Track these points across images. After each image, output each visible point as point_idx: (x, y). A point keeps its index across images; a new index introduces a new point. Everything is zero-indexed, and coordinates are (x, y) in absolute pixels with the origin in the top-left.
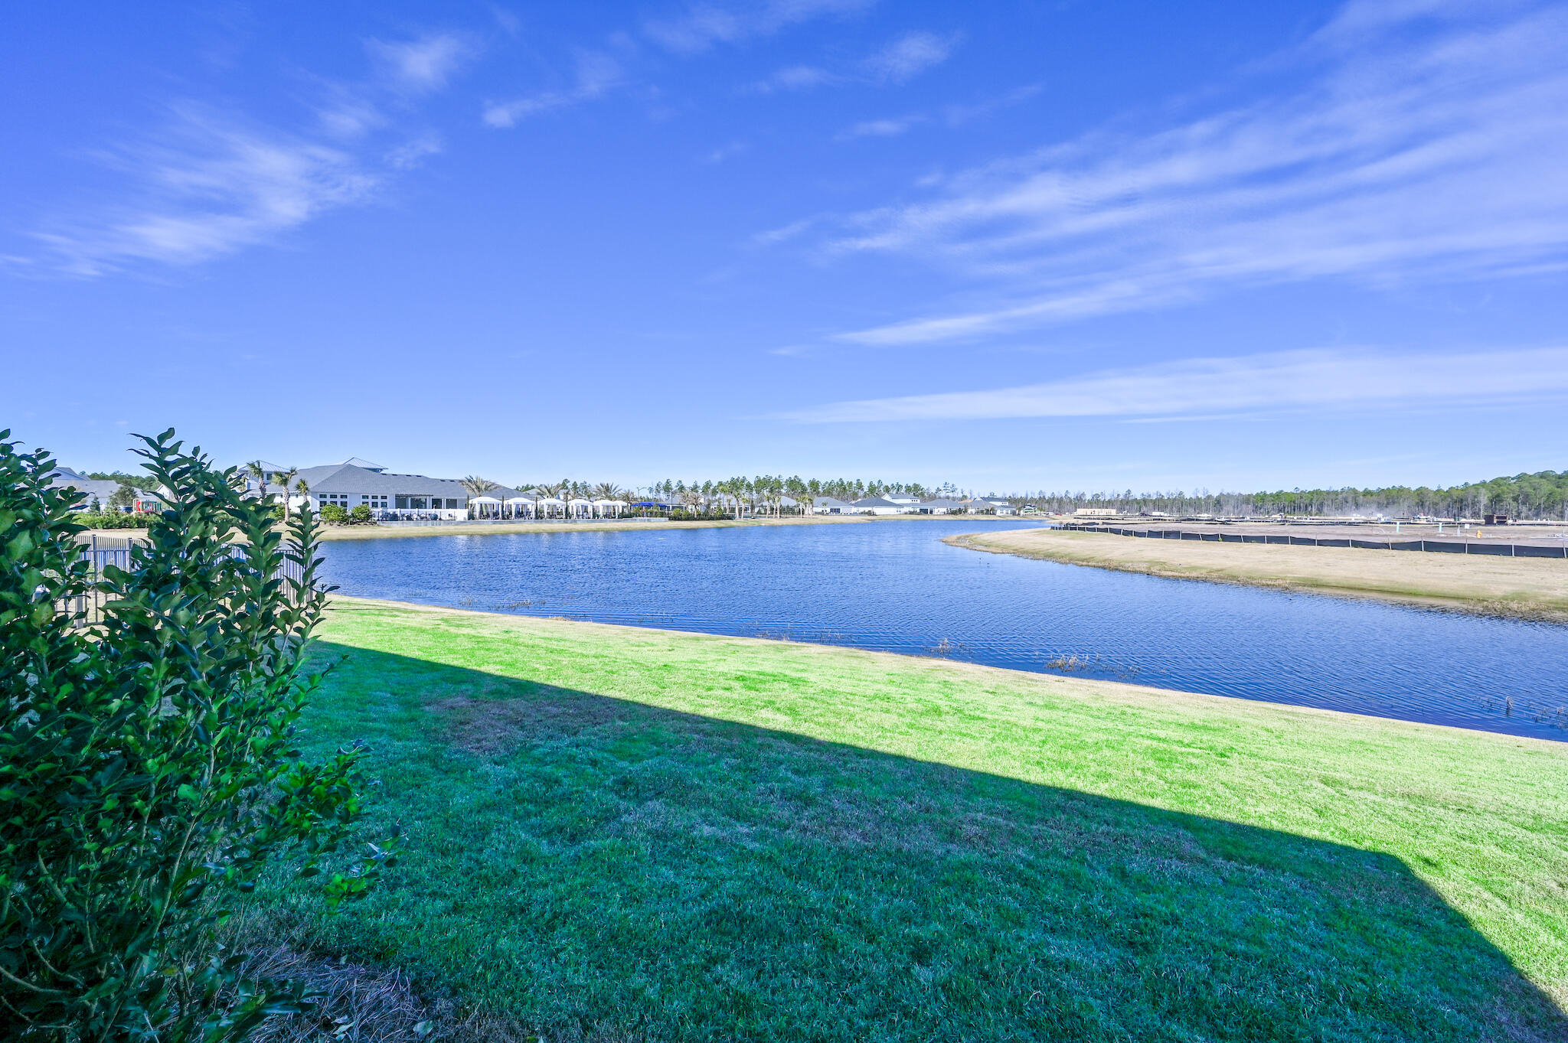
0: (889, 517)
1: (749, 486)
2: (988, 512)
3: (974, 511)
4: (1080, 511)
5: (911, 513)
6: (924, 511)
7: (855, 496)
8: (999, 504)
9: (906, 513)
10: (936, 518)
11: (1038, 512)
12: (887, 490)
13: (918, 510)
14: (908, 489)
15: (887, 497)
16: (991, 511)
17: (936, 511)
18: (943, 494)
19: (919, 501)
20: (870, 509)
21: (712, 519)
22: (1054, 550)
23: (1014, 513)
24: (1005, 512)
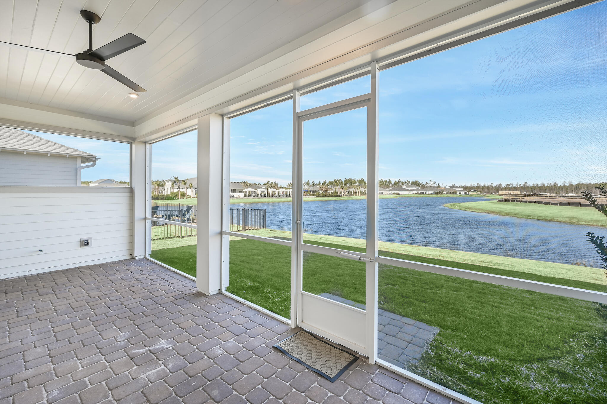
0: (406, 196)
1: (342, 182)
2: (453, 193)
3: (446, 192)
4: (500, 193)
5: (416, 194)
6: (422, 193)
7: (388, 186)
8: (458, 189)
9: (414, 194)
10: (428, 196)
11: (478, 193)
12: (403, 183)
13: (419, 192)
14: (413, 183)
15: (404, 187)
16: (454, 193)
17: (428, 192)
18: (429, 185)
19: (419, 188)
20: (397, 192)
21: (332, 196)
22: (509, 211)
23: (466, 194)
24: (461, 193)
